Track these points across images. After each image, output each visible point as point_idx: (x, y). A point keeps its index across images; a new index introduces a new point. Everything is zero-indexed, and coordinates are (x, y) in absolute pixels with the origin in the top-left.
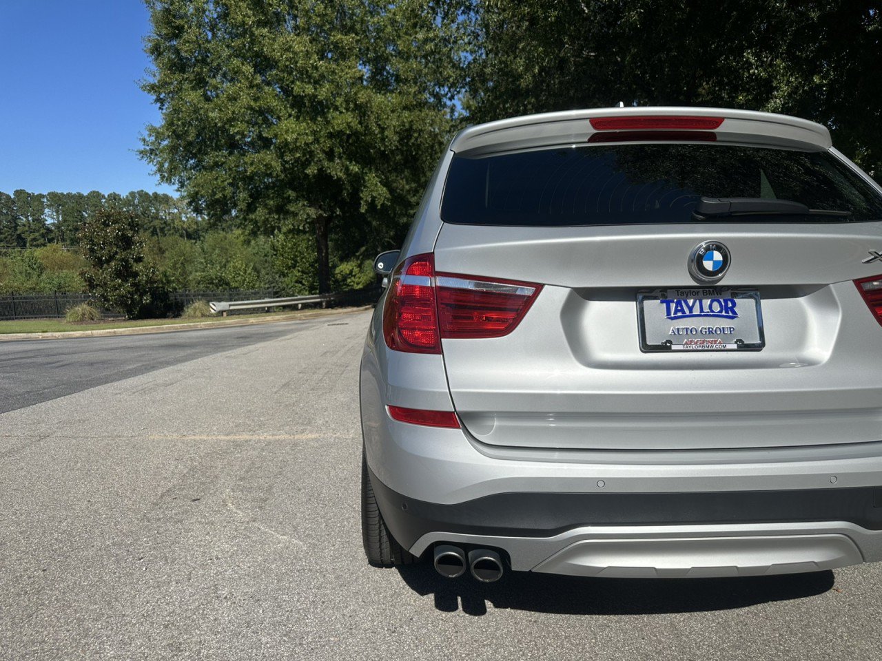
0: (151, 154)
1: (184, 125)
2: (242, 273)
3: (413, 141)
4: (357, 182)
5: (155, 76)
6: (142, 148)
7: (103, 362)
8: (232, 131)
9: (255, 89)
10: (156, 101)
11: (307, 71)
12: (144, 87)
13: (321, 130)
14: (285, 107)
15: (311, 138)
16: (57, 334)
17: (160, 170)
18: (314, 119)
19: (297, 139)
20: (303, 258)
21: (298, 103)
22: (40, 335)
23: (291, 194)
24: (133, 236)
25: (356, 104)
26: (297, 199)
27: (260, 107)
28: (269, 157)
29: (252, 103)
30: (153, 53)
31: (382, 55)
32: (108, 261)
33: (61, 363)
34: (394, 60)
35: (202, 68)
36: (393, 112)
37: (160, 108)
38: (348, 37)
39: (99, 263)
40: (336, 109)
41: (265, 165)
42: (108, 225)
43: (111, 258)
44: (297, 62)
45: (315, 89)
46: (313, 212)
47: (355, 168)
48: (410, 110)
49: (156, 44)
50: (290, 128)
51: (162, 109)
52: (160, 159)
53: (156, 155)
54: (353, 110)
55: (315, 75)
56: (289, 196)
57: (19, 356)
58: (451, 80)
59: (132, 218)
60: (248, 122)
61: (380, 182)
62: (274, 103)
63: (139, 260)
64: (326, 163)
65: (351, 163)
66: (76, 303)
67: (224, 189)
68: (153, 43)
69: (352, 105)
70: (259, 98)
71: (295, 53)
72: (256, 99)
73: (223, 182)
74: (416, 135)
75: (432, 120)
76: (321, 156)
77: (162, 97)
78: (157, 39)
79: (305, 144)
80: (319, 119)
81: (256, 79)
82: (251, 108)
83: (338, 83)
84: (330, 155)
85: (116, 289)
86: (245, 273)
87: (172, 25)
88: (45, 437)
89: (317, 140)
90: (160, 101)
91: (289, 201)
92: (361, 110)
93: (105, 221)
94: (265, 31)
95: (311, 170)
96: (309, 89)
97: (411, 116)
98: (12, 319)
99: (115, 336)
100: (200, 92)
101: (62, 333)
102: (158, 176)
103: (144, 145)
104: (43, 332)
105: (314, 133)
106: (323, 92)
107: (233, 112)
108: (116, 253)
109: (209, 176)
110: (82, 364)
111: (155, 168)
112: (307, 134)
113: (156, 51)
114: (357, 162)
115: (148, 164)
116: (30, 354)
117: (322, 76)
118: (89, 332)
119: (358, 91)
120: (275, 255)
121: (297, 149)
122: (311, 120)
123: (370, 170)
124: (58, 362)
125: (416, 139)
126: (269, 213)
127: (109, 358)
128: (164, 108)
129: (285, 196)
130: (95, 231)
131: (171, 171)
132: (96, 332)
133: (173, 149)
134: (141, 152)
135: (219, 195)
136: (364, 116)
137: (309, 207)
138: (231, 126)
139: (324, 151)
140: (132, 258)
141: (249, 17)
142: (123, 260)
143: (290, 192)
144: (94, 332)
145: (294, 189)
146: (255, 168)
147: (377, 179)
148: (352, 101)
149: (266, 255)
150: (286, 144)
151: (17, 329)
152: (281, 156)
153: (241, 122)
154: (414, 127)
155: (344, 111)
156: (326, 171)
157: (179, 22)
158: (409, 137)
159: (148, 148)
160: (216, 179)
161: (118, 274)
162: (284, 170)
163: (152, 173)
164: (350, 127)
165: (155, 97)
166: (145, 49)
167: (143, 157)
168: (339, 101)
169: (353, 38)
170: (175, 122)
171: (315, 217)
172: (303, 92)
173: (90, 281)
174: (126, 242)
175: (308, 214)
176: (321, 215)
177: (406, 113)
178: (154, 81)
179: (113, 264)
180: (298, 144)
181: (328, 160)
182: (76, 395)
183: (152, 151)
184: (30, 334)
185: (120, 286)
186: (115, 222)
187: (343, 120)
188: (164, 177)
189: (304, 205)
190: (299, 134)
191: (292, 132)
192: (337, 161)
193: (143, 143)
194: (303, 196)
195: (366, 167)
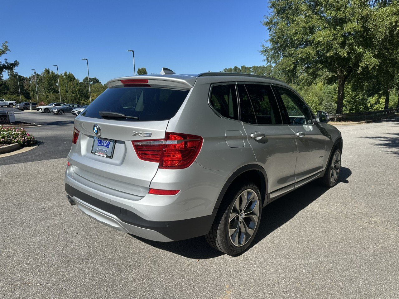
0: (266, 51)
2: (311, 102)
5: (268, 18)
6: (262, 50)
8: (294, 39)
10: (268, 29)
12: (264, 24)
13: (338, 33)
15: (332, 38)
17: (267, 59)
18: (335, 29)
19: (324, 39)
20: (348, 94)
23: (320, 66)
26: (323, 68)
27: (309, 26)
28: (311, 50)
29: (305, 25)
30: (271, 7)
37: (270, 32)
45: (337, 13)
47: (360, 50)
49: (273, 3)
56: (319, 67)
60: (302, 34)
61: (374, 56)
62: (317, 23)
64: (339, 50)
65: (358, 47)
67: (290, 65)
68: (271, 3)
70: (309, 21)
72: (307, 23)
76: (337, 46)
77: (270, 27)
79: (328, 41)
80: (338, 28)
81: (308, 13)
82: (304, 27)
84: (343, 45)
86: (313, 102)
89: (335, 39)
90: (270, 29)
91: (318, 69)
95: (330, 54)
96: (333, 14)
97: (396, 18)
102: (266, 62)
103: (263, 48)
105: (334, 35)
107: (296, 30)
112: (329, 36)
113: (273, 6)
114: (362, 47)
115: (264, 56)
121: (323, 44)
123: (369, 50)
126: (309, 75)
129: (317, 67)
136: (366, 22)
138: (294, 36)
143: (320, 65)
145: (322, 64)
146: (302, 55)
147: (371, 55)
150: (319, 42)
152: (316, 48)
153: (299, 34)
156: (338, 53)
159: (264, 50)
160: (288, 61)
162: (318, 54)
163: (263, 60)
164: (355, 30)
166: (268, 6)
167: (262, 53)
176: (334, 75)
177: (394, 17)
178: (268, 21)
189: (326, 71)
192: (347, 47)
194: (326, 67)
195: (367, 48)
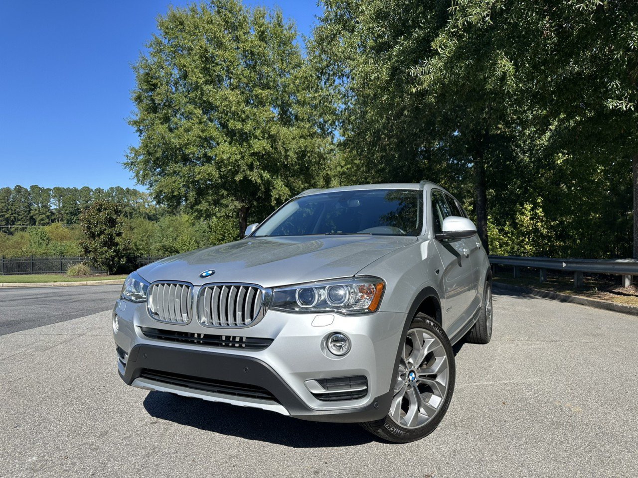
0: (132, 165)
1: (155, 147)
2: (187, 244)
3: (307, 158)
4: (268, 185)
5: (137, 115)
6: (126, 161)
7: (101, 300)
8: (187, 152)
9: (203, 125)
10: (137, 131)
11: (238, 114)
12: (129, 123)
13: (245, 152)
14: (222, 136)
15: (239, 156)
16: (63, 284)
17: (137, 175)
18: (241, 144)
19: (230, 157)
20: (229, 234)
21: (231, 133)
22: (52, 284)
23: (225, 193)
24: (116, 218)
25: (269, 135)
26: (228, 196)
27: (206, 136)
28: (210, 169)
29: (201, 133)
30: (136, 101)
31: (287, 103)
32: (99, 235)
33: (73, 300)
34: (295, 106)
35: (168, 110)
36: (293, 139)
37: (139, 136)
38: (265, 92)
39: (93, 236)
40: (256, 137)
41: (208, 174)
42: (100, 211)
43: (102, 233)
44: (231, 107)
45: (243, 125)
46: (238, 205)
47: (266, 175)
48: (305, 138)
49: (139, 95)
50: (226, 150)
51: (141, 136)
52: (137, 169)
53: (135, 165)
54: (268, 138)
55: (243, 116)
56: (223, 194)
57: (43, 296)
58: (330, 122)
59: (117, 206)
60: (197, 146)
61: (284, 184)
62: (215, 134)
63: (119, 234)
64: (248, 173)
65: (264, 172)
66: (75, 263)
67: (180, 189)
68: (137, 95)
69: (266, 136)
70: (205, 130)
71: (230, 102)
72: (203, 131)
73: (178, 184)
74: (309, 155)
75: (319, 144)
76: (245, 168)
77: (141, 128)
78: (139, 92)
79: (236, 160)
80: (245, 144)
81: (203, 118)
82: (200, 137)
83: (258, 120)
84: (251, 167)
85: (103, 254)
86: (189, 244)
87: (150, 83)
88: (82, 335)
89: (243, 158)
90: (141, 131)
91: (222, 197)
92: (273, 139)
93: (99, 208)
94: (211, 87)
95: (238, 178)
96: (239, 125)
97: (305, 142)
98: (30, 274)
99: (102, 285)
100: (166, 125)
101: (67, 283)
102: (136, 180)
104: (54, 282)
105: (241, 153)
106: (248, 127)
107: (188, 140)
108: (105, 230)
109: (169, 180)
110: (87, 301)
111: (134, 175)
112: (236, 154)
113: (139, 99)
114: (268, 172)
115: (129, 171)
116: (51, 295)
117: (248, 117)
118: (85, 283)
119: (271, 126)
120: (210, 232)
121: (229, 164)
122: (239, 144)
123: (277, 176)
124: (70, 299)
125: (309, 157)
126: (209, 205)
127: (104, 297)
128: (142, 135)
129: (220, 194)
130: (91, 215)
131: (144, 177)
132: (89, 283)
133: (146, 162)
134: (125, 164)
135: (176, 193)
136: (275, 143)
137: (236, 201)
138: (186, 148)
139: (247, 165)
140: (115, 233)
141: (201, 79)
142: (109, 234)
143: (224, 191)
144: (88, 282)
145: (226, 189)
146: (201, 176)
147: (282, 182)
148: (267, 133)
149: (204, 232)
150: (222, 161)
151: (36, 280)
152: (219, 168)
153: (193, 146)
154: (308, 150)
155: (261, 139)
156: (248, 177)
157: (154, 81)
158: (304, 155)
159: (130, 161)
160: (175, 182)
161: (105, 244)
162: (221, 177)
164: (265, 149)
165: (136, 129)
166: (131, 98)
167: (126, 167)
168: (258, 132)
169: (268, 92)
170: (149, 145)
171: (240, 207)
172: (235, 127)
173: (85, 248)
174: (112, 222)
175: (235, 206)
176: (244, 206)
177: (302, 140)
178: (137, 118)
179: (102, 237)
180: (231, 161)
181: (250, 171)
182: (92, 316)
183: (132, 163)
184: (45, 283)
185: (106, 252)
186: (105, 209)
187: (260, 145)
188: (139, 180)
189: (232, 200)
190: (231, 154)
191: (227, 153)
192: (255, 170)
193: (126, 158)
194: (233, 194)
195: (274, 175)
